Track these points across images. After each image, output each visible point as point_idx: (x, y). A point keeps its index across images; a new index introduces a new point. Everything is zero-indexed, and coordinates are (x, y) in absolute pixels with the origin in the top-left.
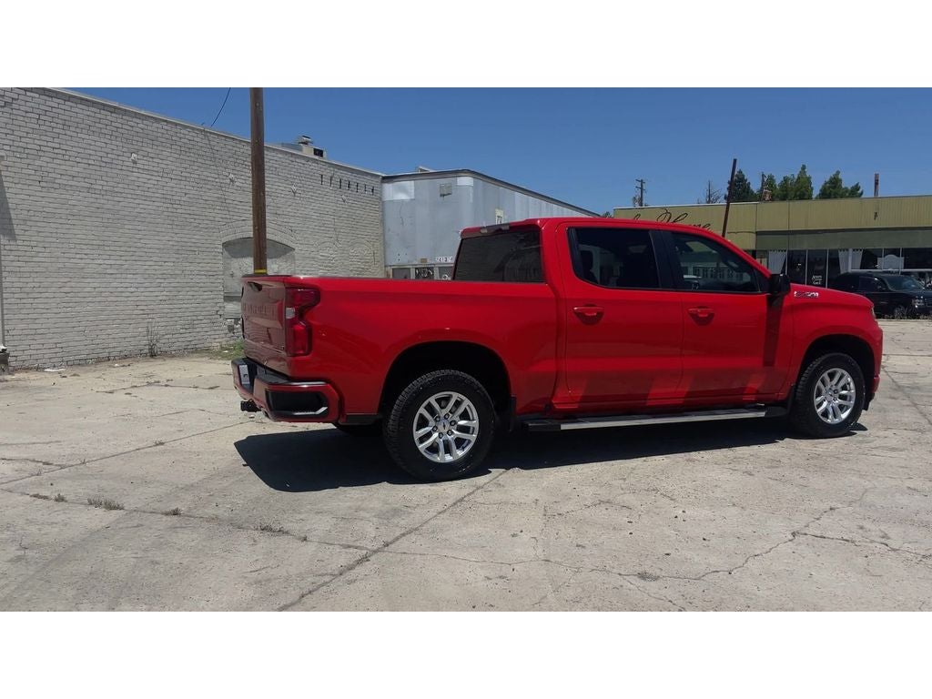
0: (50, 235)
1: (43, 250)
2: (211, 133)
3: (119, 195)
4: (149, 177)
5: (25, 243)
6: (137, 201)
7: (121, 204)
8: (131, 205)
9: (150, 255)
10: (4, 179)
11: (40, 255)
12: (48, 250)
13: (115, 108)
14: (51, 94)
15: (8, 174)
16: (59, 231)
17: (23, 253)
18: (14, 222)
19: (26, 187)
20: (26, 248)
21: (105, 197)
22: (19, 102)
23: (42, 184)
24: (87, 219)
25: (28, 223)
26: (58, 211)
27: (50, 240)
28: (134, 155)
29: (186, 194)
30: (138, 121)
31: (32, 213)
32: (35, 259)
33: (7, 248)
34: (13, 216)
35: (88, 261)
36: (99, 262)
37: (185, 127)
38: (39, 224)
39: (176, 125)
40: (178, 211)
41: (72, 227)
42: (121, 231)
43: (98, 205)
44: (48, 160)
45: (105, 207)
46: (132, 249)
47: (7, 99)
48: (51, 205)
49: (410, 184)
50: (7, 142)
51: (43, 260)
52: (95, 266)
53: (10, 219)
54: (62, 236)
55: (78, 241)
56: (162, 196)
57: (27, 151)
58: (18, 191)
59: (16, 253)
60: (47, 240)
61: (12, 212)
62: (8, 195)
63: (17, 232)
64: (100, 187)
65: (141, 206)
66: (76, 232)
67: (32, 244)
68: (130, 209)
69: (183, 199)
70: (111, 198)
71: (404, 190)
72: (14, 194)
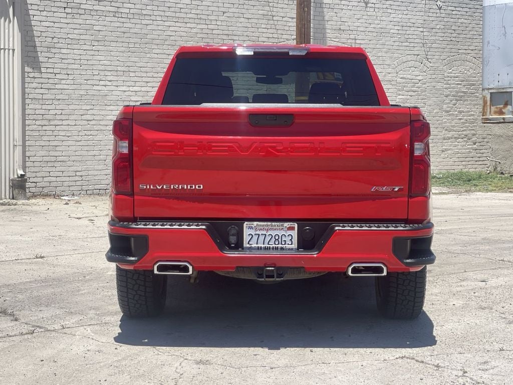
0: (73, 61)
1: (66, 77)
3: (147, 17)
5: (49, 70)
6: (167, 24)
7: (149, 27)
8: (160, 28)
10: (30, 8)
11: (63, 82)
12: (71, 77)
16: (82, 57)
17: (46, 81)
18: (38, 49)
19: (50, 14)
20: (50, 76)
21: (132, 21)
23: (67, 10)
24: (114, 44)
25: (53, 50)
26: (82, 37)
27: (74, 66)
29: (224, 13)
31: (55, 40)
32: (57, 86)
33: (31, 75)
34: (38, 44)
35: (113, 88)
36: (124, 88)
38: (63, 51)
40: (214, 32)
41: (96, 53)
42: (148, 55)
43: (123, 30)
45: (132, 31)
48: (76, 31)
51: (66, 87)
52: (118, 93)
53: (35, 47)
54: (86, 62)
55: (102, 68)
56: (195, 16)
58: (44, 19)
59: (39, 80)
60: (70, 67)
61: (36, 40)
62: (33, 23)
63: (41, 59)
64: (127, 11)
65: (171, 29)
66: (100, 58)
67: (56, 71)
68: (159, 33)
69: (221, 18)
70: (139, 21)
72: (40, 22)
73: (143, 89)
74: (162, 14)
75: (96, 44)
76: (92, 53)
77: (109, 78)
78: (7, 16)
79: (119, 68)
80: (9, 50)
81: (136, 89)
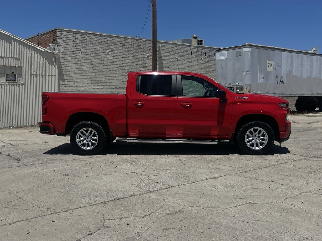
0: (76, 79)
2: (139, 39)
3: (101, 64)
4: (113, 58)
5: (68, 82)
6: (108, 66)
7: (102, 68)
8: (106, 68)
9: (114, 85)
10: (61, 62)
11: (73, 86)
12: (75, 84)
13: (101, 35)
14: (77, 33)
15: (63, 60)
16: (79, 78)
17: (67, 85)
19: (68, 64)
20: (68, 84)
21: (96, 66)
22: (67, 37)
23: (74, 63)
24: (90, 73)
25: (69, 76)
26: (79, 71)
27: (77, 81)
28: (108, 50)
29: (128, 63)
30: (110, 38)
31: (70, 72)
32: (71, 87)
33: (62, 84)
34: (64, 74)
36: (94, 88)
37: (128, 38)
38: (73, 76)
39: (125, 38)
40: (125, 69)
41: (84, 76)
42: (102, 77)
43: (93, 69)
44: (76, 54)
45: (96, 69)
46: (106, 83)
47: (62, 36)
48: (77, 69)
49: (225, 52)
50: (62, 50)
52: (92, 89)
53: (63, 75)
55: (87, 81)
56: (118, 64)
57: (69, 52)
58: (66, 65)
59: (65, 85)
60: (75, 81)
61: (64, 72)
62: (62, 67)
63: (65, 79)
64: (95, 63)
65: (110, 68)
66: (85, 78)
67: (70, 82)
68: (106, 69)
69: (127, 64)
70: (99, 66)
71: (223, 55)
72: (64, 66)
73: (100, 88)
74: (107, 63)
75: (84, 73)
76: (83, 76)
77: (89, 84)
78: (53, 65)
79: (92, 81)
80: (54, 76)
81: (98, 88)
